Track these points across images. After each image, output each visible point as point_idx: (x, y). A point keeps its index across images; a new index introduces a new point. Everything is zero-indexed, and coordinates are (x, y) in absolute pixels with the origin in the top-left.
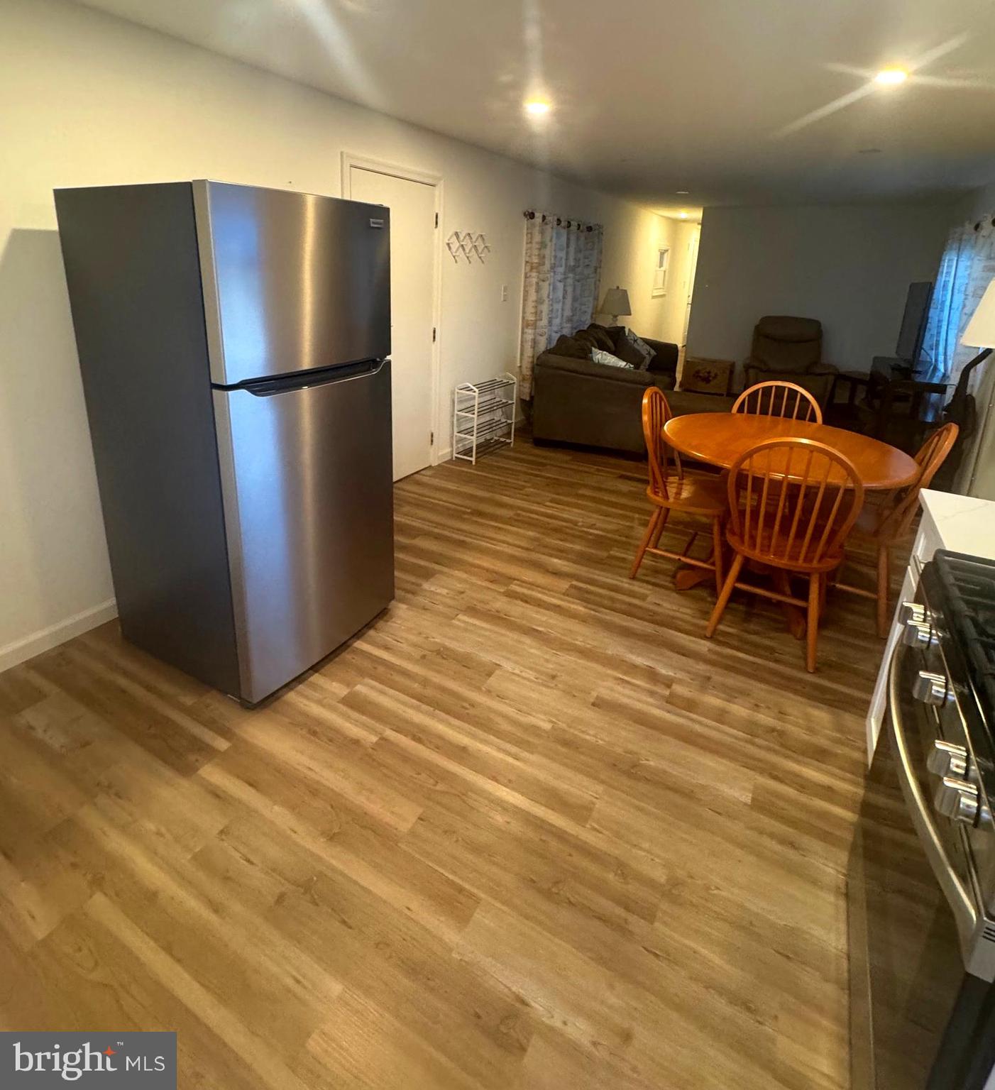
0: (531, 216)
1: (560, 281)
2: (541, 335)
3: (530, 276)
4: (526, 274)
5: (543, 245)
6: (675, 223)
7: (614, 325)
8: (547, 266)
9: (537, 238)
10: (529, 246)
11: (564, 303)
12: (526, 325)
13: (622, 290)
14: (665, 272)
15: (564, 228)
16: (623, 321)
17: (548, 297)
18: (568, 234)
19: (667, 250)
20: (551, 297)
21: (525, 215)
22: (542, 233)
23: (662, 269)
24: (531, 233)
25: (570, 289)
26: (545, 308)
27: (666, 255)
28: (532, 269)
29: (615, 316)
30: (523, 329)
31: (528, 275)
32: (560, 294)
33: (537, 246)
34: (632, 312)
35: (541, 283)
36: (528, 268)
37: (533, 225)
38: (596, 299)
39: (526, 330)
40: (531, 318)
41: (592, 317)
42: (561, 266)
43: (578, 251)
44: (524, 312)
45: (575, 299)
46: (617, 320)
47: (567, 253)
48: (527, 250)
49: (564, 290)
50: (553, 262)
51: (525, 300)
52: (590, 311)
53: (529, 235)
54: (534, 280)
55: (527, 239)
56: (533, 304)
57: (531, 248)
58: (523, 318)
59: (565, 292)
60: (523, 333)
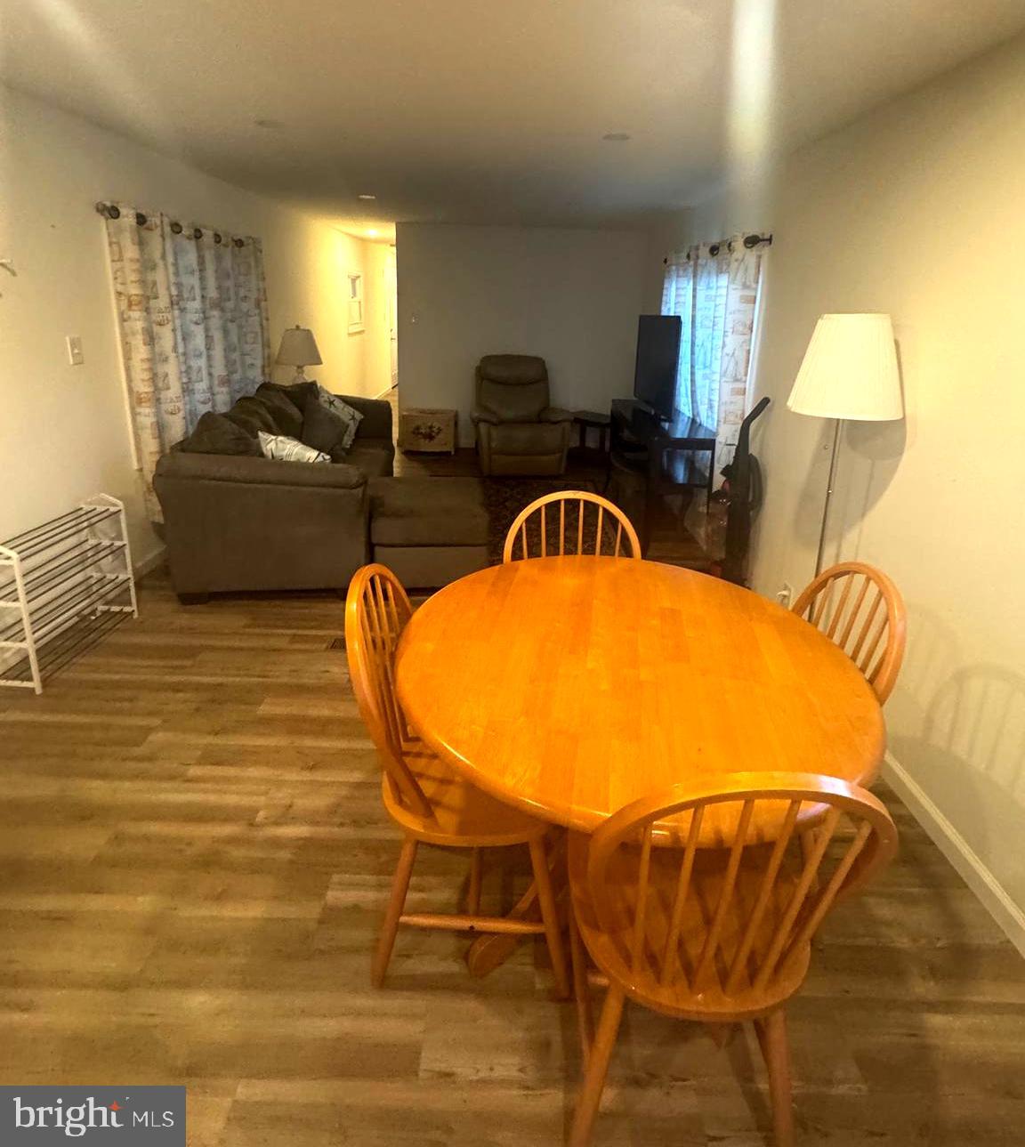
0: (114, 213)
1: (197, 323)
2: (172, 413)
3: (129, 317)
4: (121, 314)
5: (146, 266)
6: (363, 242)
7: (299, 381)
8: (163, 302)
9: (131, 251)
10: (119, 265)
11: (209, 358)
12: (137, 400)
13: (304, 330)
14: (360, 302)
15: (189, 238)
16: (311, 374)
17: (175, 349)
18: (199, 249)
19: (359, 277)
20: (181, 350)
21: (98, 210)
22: (141, 243)
23: (355, 299)
24: (118, 243)
25: (217, 336)
26: (172, 369)
27: (357, 282)
28: (130, 305)
29: (300, 367)
30: (133, 409)
31: (125, 316)
32: (199, 341)
33: (136, 266)
34: (323, 360)
35: (156, 329)
36: (124, 305)
37: (120, 230)
38: (267, 345)
39: (138, 410)
40: (144, 388)
41: (263, 373)
42: (194, 299)
43: (222, 275)
44: (129, 380)
45: (228, 349)
46: (303, 372)
47: (202, 279)
48: (115, 273)
49: (207, 337)
50: (174, 292)
51: (128, 358)
52: (259, 363)
53: (115, 247)
54: (139, 325)
55: (112, 253)
56: (146, 366)
57: (122, 269)
58: (130, 390)
59: (209, 338)
60: (134, 415)
